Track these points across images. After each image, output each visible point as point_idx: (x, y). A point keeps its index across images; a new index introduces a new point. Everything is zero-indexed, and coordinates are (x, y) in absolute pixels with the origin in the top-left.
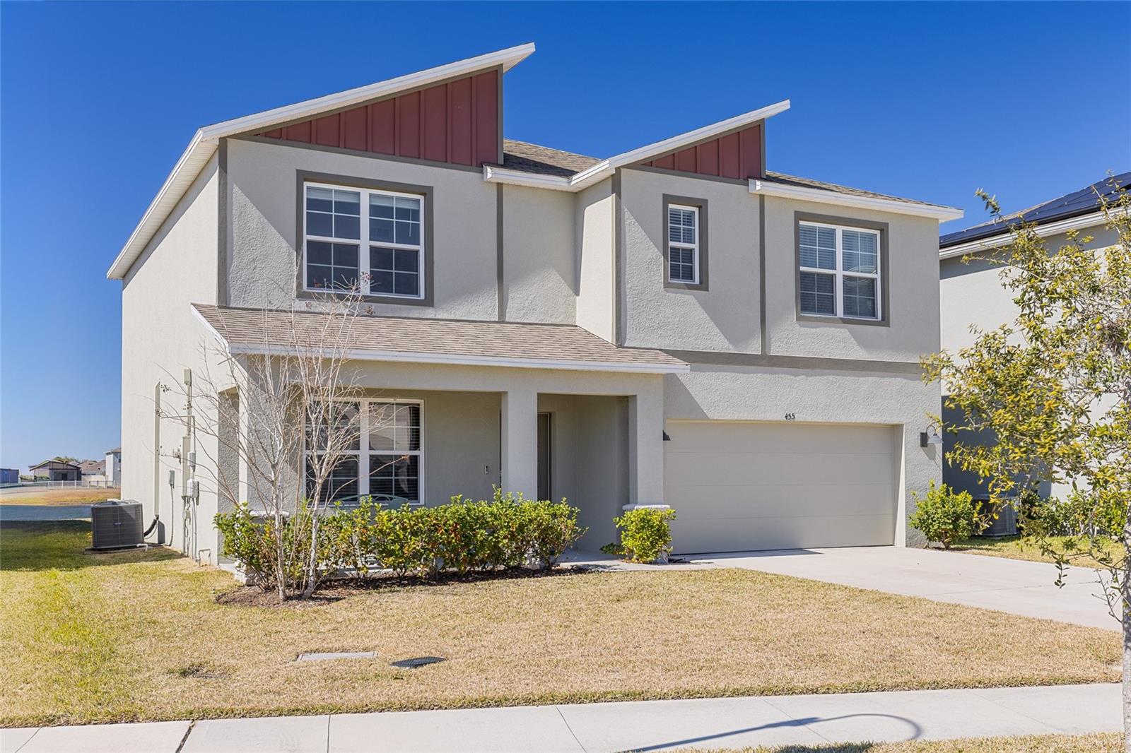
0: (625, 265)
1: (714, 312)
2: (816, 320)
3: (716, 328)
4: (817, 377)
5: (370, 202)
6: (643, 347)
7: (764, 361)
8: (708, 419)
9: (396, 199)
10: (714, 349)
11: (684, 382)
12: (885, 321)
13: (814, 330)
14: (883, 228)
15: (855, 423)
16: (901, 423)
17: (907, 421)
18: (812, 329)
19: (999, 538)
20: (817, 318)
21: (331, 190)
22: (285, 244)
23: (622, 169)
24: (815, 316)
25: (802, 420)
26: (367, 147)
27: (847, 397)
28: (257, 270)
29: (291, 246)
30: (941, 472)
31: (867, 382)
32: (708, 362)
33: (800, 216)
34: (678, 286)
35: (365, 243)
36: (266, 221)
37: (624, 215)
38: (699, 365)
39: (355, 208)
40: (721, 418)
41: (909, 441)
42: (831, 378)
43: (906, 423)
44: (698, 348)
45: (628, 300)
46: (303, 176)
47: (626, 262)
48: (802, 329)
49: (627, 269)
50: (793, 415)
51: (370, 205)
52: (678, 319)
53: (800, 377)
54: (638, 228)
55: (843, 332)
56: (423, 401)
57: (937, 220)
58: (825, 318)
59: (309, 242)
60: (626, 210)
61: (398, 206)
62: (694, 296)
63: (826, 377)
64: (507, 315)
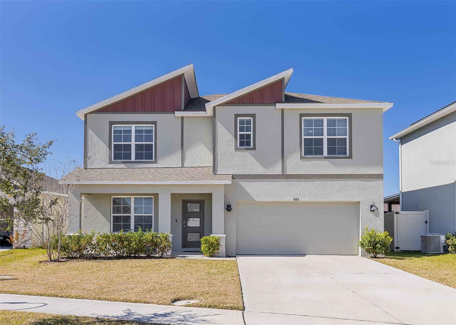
0: (217, 143)
1: (258, 159)
2: (310, 158)
3: (259, 164)
4: (311, 182)
5: (135, 129)
6: (225, 174)
7: (283, 177)
8: (255, 201)
9: (144, 127)
10: (258, 173)
11: (244, 187)
12: (350, 157)
13: (310, 162)
14: (350, 115)
15: (332, 201)
16: (359, 201)
17: (363, 200)
18: (308, 162)
19: (430, 254)
20: (311, 157)
21: (122, 126)
22: (105, 146)
23: (216, 107)
24: (310, 156)
25: (303, 201)
26: (134, 110)
27: (328, 190)
28: (96, 155)
29: (107, 147)
30: (383, 223)
31: (339, 183)
32: (256, 179)
33: (301, 115)
34: (241, 149)
35: (133, 143)
36: (99, 139)
37: (217, 124)
38: (251, 180)
39: (130, 131)
40: (261, 201)
41: (364, 209)
42: (319, 182)
43: (362, 201)
44: (251, 173)
45: (218, 156)
46: (111, 123)
47: (218, 142)
48: (303, 162)
49: (218, 145)
50: (298, 199)
51: (135, 130)
52: (241, 162)
53: (302, 183)
54: (223, 128)
55: (326, 162)
56: (153, 196)
57: (382, 109)
58: (316, 157)
59: (114, 145)
60: (218, 122)
61: (145, 129)
62: (249, 153)
63: (316, 182)
64: (185, 165)
